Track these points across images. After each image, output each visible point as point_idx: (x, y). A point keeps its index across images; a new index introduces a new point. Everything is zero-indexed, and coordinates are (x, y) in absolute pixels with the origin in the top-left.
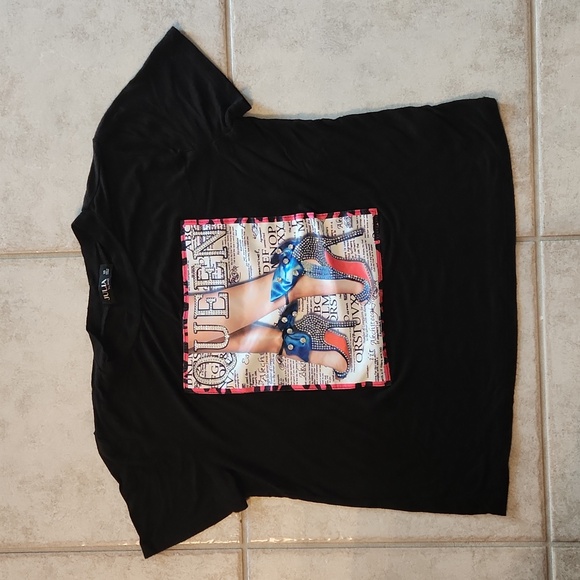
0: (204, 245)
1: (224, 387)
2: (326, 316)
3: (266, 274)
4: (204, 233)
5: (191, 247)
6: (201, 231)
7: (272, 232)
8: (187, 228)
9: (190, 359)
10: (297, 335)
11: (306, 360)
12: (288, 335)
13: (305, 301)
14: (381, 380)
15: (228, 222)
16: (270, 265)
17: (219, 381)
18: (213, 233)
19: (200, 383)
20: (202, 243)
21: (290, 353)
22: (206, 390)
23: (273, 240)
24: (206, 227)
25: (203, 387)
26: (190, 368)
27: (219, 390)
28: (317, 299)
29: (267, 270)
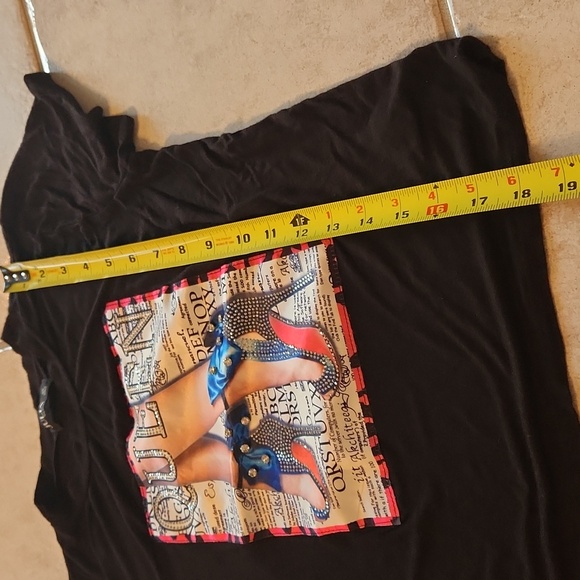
0: (132, 336)
1: (193, 533)
2: (285, 418)
3: (202, 361)
4: (130, 318)
5: (118, 340)
6: (125, 315)
7: (195, 299)
8: (108, 314)
9: (150, 494)
10: (258, 451)
11: (279, 488)
12: (244, 454)
13: (256, 398)
14: (383, 515)
15: (152, 297)
16: (206, 349)
17: (187, 524)
18: (138, 316)
19: (165, 529)
20: (129, 333)
21: (252, 482)
22: (175, 538)
23: (201, 311)
24: (129, 309)
25: (169, 534)
26: (150, 507)
27: (188, 536)
28: (272, 392)
29: (202, 356)
